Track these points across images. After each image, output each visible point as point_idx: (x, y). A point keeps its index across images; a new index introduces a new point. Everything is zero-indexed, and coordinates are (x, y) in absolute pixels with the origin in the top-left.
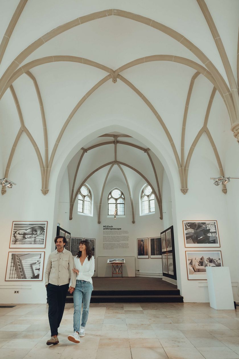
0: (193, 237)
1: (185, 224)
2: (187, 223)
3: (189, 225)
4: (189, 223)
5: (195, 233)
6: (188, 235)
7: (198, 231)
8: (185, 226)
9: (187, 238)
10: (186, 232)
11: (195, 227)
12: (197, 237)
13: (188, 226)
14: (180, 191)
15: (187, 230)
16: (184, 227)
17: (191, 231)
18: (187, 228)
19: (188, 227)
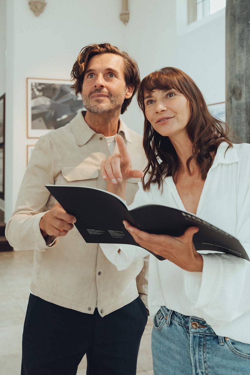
0: (47, 116)
1: (32, 86)
2: (36, 84)
3: (40, 88)
4: (40, 84)
5: (52, 107)
6: (36, 112)
7: (59, 102)
8: (32, 89)
9: (34, 117)
10: (31, 103)
11: (54, 93)
12: (56, 116)
13: (39, 91)
14: (28, 6)
15: (35, 100)
16: (30, 92)
17: (45, 102)
18: (35, 94)
19: (37, 93)
